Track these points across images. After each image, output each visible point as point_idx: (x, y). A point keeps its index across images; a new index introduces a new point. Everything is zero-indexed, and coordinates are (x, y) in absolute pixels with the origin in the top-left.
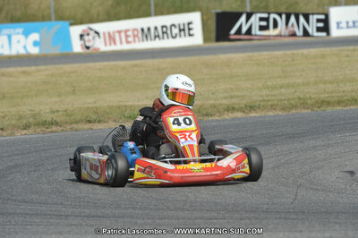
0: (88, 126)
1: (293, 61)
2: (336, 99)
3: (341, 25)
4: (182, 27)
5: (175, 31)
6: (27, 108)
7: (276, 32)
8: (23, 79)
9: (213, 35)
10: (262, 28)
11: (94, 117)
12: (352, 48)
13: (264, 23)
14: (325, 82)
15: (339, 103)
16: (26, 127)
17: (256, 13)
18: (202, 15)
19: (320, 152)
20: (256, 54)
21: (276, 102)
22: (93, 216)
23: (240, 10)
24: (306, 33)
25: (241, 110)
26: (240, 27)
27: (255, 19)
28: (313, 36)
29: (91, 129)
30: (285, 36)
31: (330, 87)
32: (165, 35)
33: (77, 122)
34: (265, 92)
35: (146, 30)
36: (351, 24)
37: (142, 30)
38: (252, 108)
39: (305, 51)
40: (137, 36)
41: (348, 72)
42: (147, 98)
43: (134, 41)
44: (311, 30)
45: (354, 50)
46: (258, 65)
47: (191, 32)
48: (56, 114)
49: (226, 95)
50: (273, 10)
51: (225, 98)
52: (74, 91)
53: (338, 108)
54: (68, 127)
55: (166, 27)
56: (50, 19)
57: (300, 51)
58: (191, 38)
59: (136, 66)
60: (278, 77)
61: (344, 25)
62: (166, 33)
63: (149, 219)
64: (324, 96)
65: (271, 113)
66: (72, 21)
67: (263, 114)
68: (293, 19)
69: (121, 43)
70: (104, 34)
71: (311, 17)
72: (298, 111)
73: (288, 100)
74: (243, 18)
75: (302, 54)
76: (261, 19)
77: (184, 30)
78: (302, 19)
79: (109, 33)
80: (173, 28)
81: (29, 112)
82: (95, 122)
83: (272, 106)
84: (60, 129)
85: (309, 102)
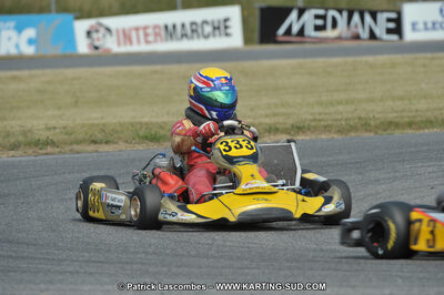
0: (92, 147)
1: (354, 70)
2: (406, 120)
3: (417, 26)
4: (216, 24)
5: (208, 29)
6: (16, 123)
7: (335, 33)
8: (13, 86)
9: (256, 35)
10: (317, 28)
11: (100, 136)
12: (429, 55)
13: (320, 22)
14: (394, 99)
15: (410, 125)
16: (14, 147)
17: (310, 8)
18: (243, 10)
19: (383, 186)
20: (309, 60)
21: (330, 123)
22: (95, 262)
23: (289, 4)
24: (373, 36)
25: (286, 131)
26: (290, 27)
27: (308, 16)
28: (380, 39)
29: (97, 151)
30: (346, 39)
31: (400, 105)
32: (195, 34)
33: (78, 142)
34: (317, 109)
35: (170, 28)
36: (430, 25)
37: (166, 27)
38: (299, 129)
39: (370, 59)
40: (159, 35)
41: (423, 86)
42: (168, 114)
43: (156, 40)
44: (380, 31)
45: (433, 58)
46: (311, 74)
47: (229, 31)
48: (52, 132)
49: (268, 112)
50: (331, 5)
51: (267, 116)
52: (76, 102)
53: (410, 131)
54: (67, 148)
55: (196, 24)
56: (50, 12)
57: (364, 58)
58: (228, 38)
59: (156, 72)
60: (336, 90)
61: (421, 26)
62: (196, 31)
63: (163, 266)
64: (391, 116)
65: (324, 136)
66: (78, 14)
67: (314, 137)
68: (356, 17)
69: (139, 42)
70: (117, 31)
71: (379, 15)
72: (359, 134)
73: (346, 120)
74: (294, 15)
75: (367, 62)
76: (317, 17)
77: (219, 28)
78: (368, 18)
79: (124, 31)
80: (205, 25)
81: (18, 128)
82: (101, 143)
83: (325, 127)
84: (57, 150)
85: (372, 123)
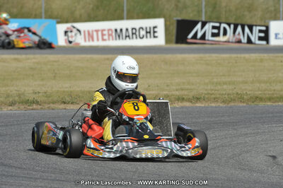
0: (62, 106)
1: (236, 63)
2: (267, 96)
3: (279, 36)
4: (148, 30)
5: (143, 33)
6: (13, 89)
7: (225, 39)
8: (14, 64)
9: (174, 38)
10: (214, 35)
11: (68, 99)
13: (216, 31)
14: (260, 82)
15: (270, 99)
16: (12, 104)
17: (210, 22)
18: (166, 21)
19: (250, 138)
20: (207, 55)
21: (218, 96)
23: (196, 19)
24: (249, 41)
25: (189, 100)
26: (196, 33)
27: (208, 27)
28: (255, 44)
29: (65, 109)
30: (232, 42)
31: (263, 86)
32: (134, 36)
33: (54, 102)
34: (210, 87)
35: (119, 31)
37: (116, 30)
38: (198, 99)
39: (247, 56)
40: (112, 35)
41: (280, 75)
43: (109, 39)
44: (254, 38)
46: (207, 64)
47: (156, 34)
48: (37, 95)
49: (178, 87)
50: (223, 21)
51: (177, 90)
52: (55, 77)
53: (269, 104)
54: (46, 106)
55: (135, 29)
56: (41, 18)
57: (243, 55)
58: (155, 39)
59: (108, 59)
60: (223, 75)
61: (281, 36)
62: (135, 34)
64: (258, 93)
65: (213, 105)
66: (59, 20)
67: (207, 105)
68: (239, 29)
69: (98, 40)
70: (84, 32)
71: (254, 28)
72: (236, 104)
73: (228, 94)
74: (199, 26)
75: (244, 58)
76: (214, 27)
77: (150, 32)
78: (247, 29)
79: (89, 32)
80: (141, 30)
81: (14, 92)
82: (68, 103)
83: (214, 99)
84: (39, 107)
85: (245, 97)
